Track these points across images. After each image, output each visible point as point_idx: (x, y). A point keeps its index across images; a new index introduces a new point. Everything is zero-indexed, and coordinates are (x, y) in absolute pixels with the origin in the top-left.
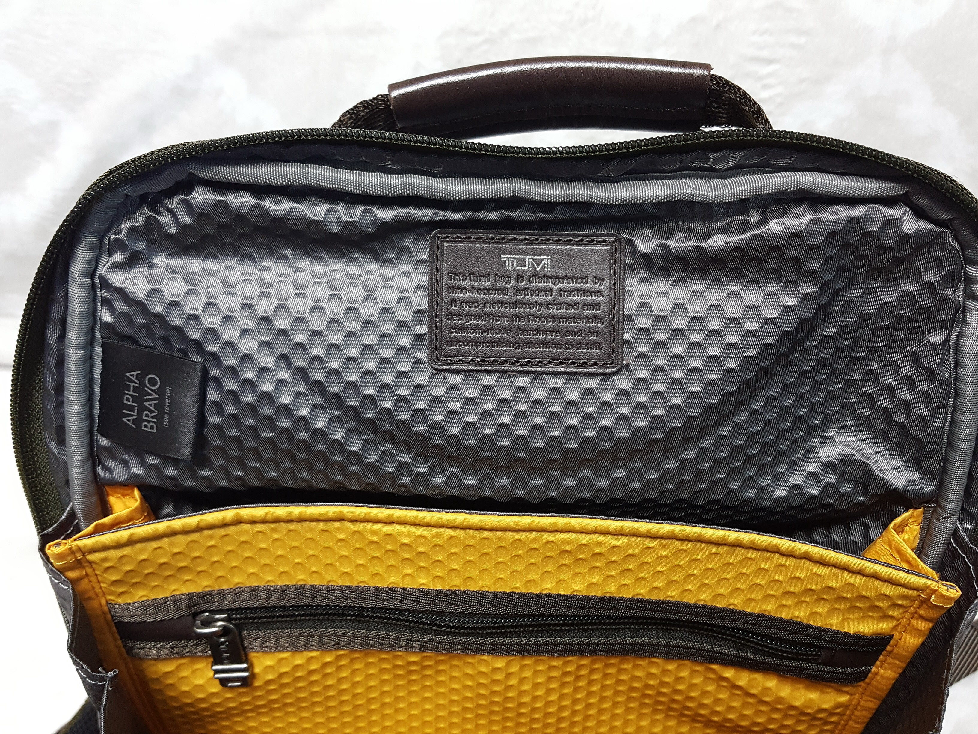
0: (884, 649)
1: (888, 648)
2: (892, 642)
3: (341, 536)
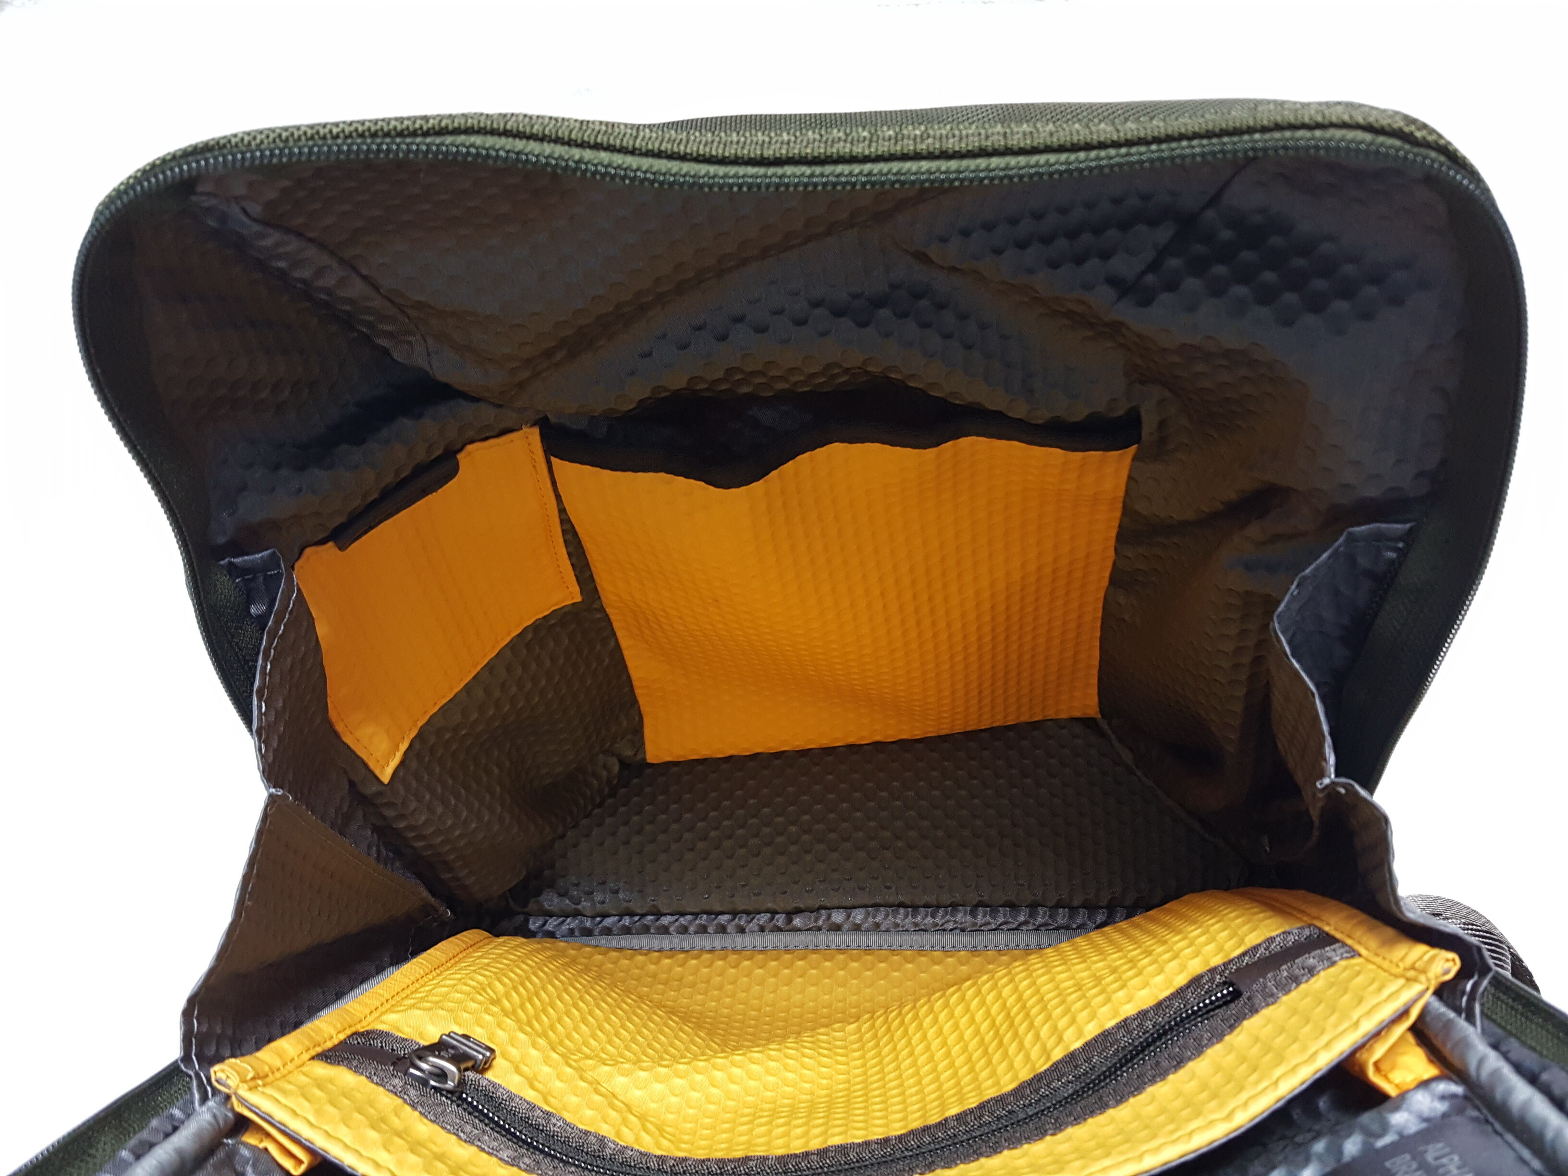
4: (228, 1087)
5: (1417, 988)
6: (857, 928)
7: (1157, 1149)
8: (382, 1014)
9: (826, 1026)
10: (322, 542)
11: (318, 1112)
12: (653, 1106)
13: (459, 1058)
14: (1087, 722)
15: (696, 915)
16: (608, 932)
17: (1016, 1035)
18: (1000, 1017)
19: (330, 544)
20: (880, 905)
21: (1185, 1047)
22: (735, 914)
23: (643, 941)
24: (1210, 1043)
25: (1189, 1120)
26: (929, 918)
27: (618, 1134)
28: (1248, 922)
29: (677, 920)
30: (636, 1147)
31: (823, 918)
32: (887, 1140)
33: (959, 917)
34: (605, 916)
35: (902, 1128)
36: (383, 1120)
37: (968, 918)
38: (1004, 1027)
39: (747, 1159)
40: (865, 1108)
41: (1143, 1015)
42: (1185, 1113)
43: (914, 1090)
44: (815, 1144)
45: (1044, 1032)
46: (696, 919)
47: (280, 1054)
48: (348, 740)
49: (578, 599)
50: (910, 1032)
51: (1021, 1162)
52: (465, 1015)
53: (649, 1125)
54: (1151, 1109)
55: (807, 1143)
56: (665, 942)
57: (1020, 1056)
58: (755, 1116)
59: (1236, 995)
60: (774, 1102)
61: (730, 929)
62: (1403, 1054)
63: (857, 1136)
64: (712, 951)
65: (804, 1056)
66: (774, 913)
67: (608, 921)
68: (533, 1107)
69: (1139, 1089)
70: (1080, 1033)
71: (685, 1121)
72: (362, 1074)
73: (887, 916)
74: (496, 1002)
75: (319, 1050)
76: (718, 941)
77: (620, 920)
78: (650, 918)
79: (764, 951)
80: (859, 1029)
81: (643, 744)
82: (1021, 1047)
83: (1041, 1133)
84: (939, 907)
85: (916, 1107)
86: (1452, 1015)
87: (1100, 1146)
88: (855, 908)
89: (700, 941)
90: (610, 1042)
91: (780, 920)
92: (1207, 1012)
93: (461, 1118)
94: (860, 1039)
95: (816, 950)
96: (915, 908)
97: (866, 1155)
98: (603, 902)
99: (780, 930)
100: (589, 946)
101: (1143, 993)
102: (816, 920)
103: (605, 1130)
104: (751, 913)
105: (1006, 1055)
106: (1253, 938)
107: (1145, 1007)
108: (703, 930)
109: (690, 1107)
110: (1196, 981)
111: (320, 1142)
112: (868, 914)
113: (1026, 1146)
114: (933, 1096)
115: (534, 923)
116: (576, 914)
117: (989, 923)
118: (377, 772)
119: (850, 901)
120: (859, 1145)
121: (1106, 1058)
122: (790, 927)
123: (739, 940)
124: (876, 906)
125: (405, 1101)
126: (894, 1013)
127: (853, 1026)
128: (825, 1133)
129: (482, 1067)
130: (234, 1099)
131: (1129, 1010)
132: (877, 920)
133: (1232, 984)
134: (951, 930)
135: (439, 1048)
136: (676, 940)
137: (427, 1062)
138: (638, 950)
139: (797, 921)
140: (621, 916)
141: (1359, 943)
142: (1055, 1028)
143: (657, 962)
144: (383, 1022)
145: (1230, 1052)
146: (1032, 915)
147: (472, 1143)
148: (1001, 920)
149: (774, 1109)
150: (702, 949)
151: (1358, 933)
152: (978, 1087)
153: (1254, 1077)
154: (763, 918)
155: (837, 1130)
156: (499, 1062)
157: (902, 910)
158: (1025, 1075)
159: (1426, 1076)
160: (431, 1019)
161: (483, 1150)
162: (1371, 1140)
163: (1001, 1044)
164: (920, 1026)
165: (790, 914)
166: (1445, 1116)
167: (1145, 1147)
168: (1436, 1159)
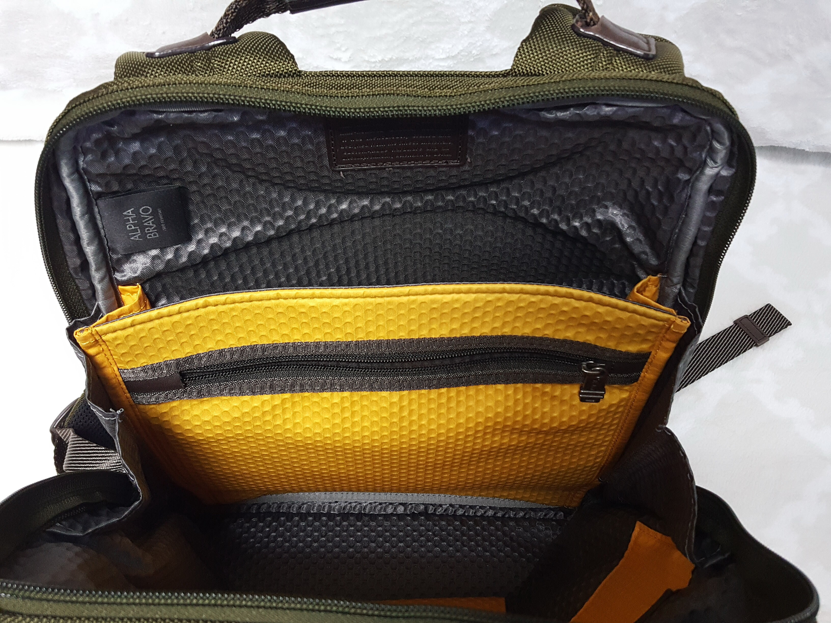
0: (647, 361)
1: (649, 360)
2: (651, 356)
3: (280, 310)
4: (679, 318)
130: (675, 314)
141: (116, 376)
145: (196, 345)
162: (160, 256)
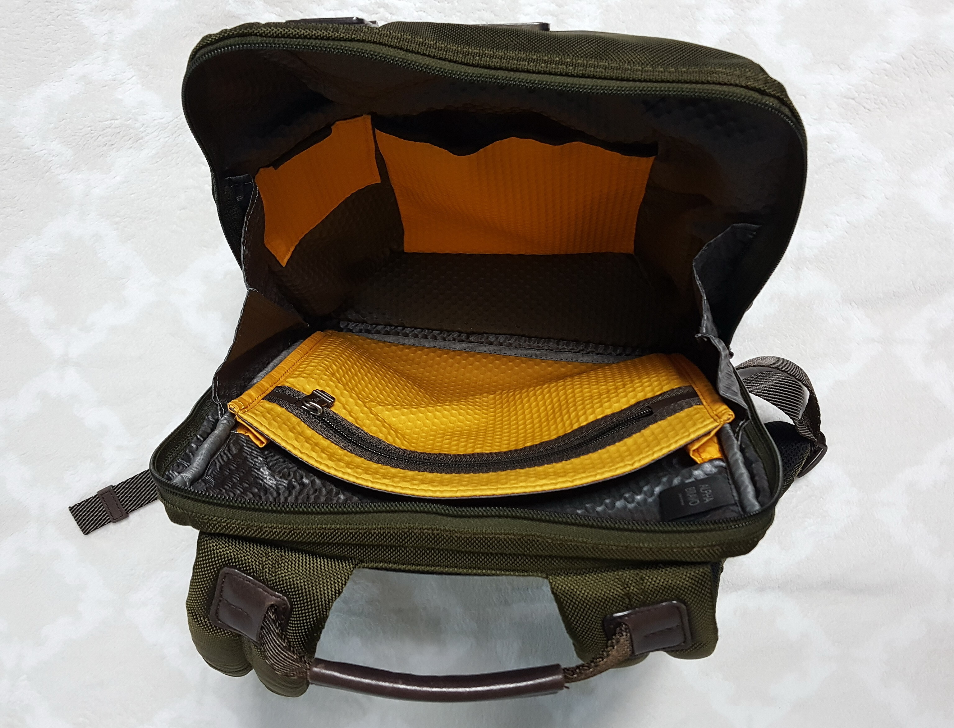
4: (235, 411)
5: (716, 424)
6: (501, 344)
7: (603, 473)
8: (287, 378)
9: (481, 394)
10: (268, 166)
11: (270, 424)
12: (400, 425)
13: (321, 402)
14: (628, 256)
15: (423, 329)
16: (378, 332)
17: (561, 414)
18: (557, 404)
19: (271, 168)
20: (513, 335)
21: (625, 432)
22: (441, 331)
23: (395, 339)
24: (635, 432)
25: (618, 463)
26: (536, 344)
27: (386, 438)
28: (666, 380)
29: (413, 331)
30: (394, 445)
31: (485, 338)
32: (499, 453)
33: (551, 344)
34: (377, 325)
35: (506, 448)
36: (294, 428)
37: (555, 345)
38: (557, 409)
39: (440, 454)
40: (492, 437)
41: (613, 414)
42: (618, 459)
43: (515, 431)
44: (469, 451)
45: (573, 415)
46: (422, 331)
47: (250, 396)
48: (268, 247)
49: (380, 182)
50: (517, 404)
51: (551, 470)
52: (322, 381)
53: (399, 435)
54: (606, 456)
55: (466, 450)
56: (406, 341)
57: (561, 424)
58: (444, 435)
59: (651, 413)
60: (453, 429)
61: (438, 338)
62: (710, 446)
63: (487, 450)
64: (429, 347)
65: (468, 409)
66: (461, 332)
67: (379, 328)
68: (351, 425)
69: (603, 447)
70: (586, 419)
71: (414, 434)
72: (283, 407)
73: (516, 340)
74: (333, 375)
75: (264, 395)
76: (432, 343)
77: (385, 328)
78: (399, 328)
79: (454, 350)
80: (494, 398)
81: (403, 243)
82: (562, 420)
83: (560, 460)
84: (541, 338)
85: (514, 439)
86: (732, 434)
87: (583, 468)
88: (501, 335)
89: (423, 342)
90: (381, 393)
91: (464, 336)
92: (638, 418)
93: (324, 428)
94: (495, 403)
95: (479, 353)
96: (530, 338)
97: (490, 459)
98: (377, 318)
99: (463, 341)
100: (369, 339)
101: (616, 405)
102: (481, 339)
103: (381, 436)
104: (450, 332)
105: (555, 422)
106: (666, 388)
107: (615, 411)
108: (425, 337)
109: (417, 428)
110: (638, 403)
111: (272, 436)
112: (506, 338)
113: (554, 464)
114: (522, 435)
115: (343, 324)
116: (363, 322)
117: (565, 349)
118: (280, 262)
119: (498, 331)
120: (487, 454)
121: (595, 431)
122: (468, 340)
123: (443, 344)
124: (511, 335)
125: (301, 420)
126: (511, 393)
127: (492, 396)
128: (473, 447)
129: (330, 406)
130: (237, 416)
131: (608, 412)
132: (511, 342)
133: (651, 408)
134: (546, 350)
135: (313, 396)
136: (412, 341)
137: (309, 404)
138: (393, 343)
139: (472, 338)
140: (385, 326)
141: (704, 399)
142: (577, 414)
143: (402, 350)
144: (288, 382)
145: (641, 437)
146: (586, 347)
147: (329, 439)
148: (570, 348)
149: (453, 432)
150: (424, 346)
151: (706, 394)
152: (541, 435)
153: (647, 449)
154: (455, 335)
155: (479, 446)
156: (336, 403)
157: (523, 338)
158: (561, 433)
159: (715, 457)
160: (307, 382)
161: (333, 442)
162: (684, 479)
163: (554, 417)
164: (522, 402)
165: (469, 334)
166: (715, 473)
167: (599, 471)
168: (703, 490)
